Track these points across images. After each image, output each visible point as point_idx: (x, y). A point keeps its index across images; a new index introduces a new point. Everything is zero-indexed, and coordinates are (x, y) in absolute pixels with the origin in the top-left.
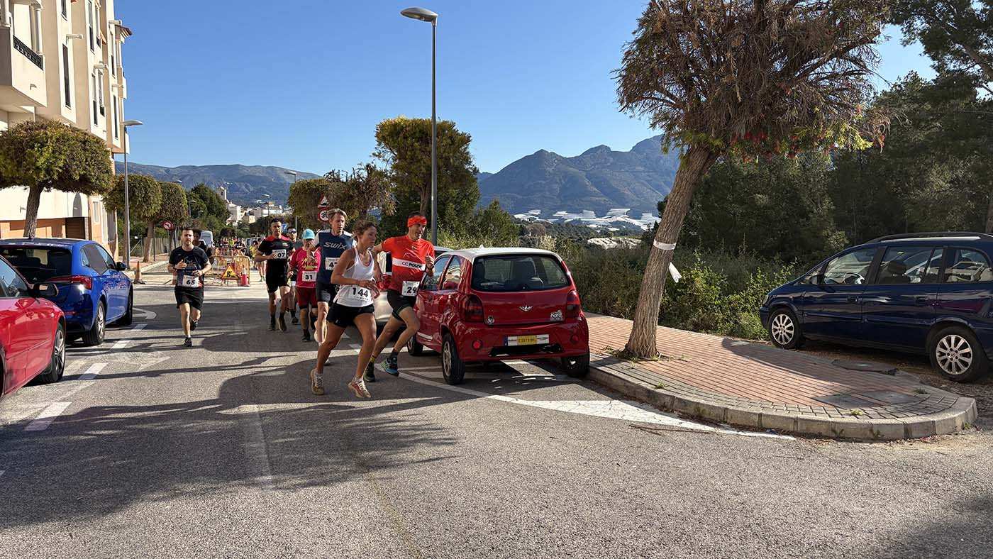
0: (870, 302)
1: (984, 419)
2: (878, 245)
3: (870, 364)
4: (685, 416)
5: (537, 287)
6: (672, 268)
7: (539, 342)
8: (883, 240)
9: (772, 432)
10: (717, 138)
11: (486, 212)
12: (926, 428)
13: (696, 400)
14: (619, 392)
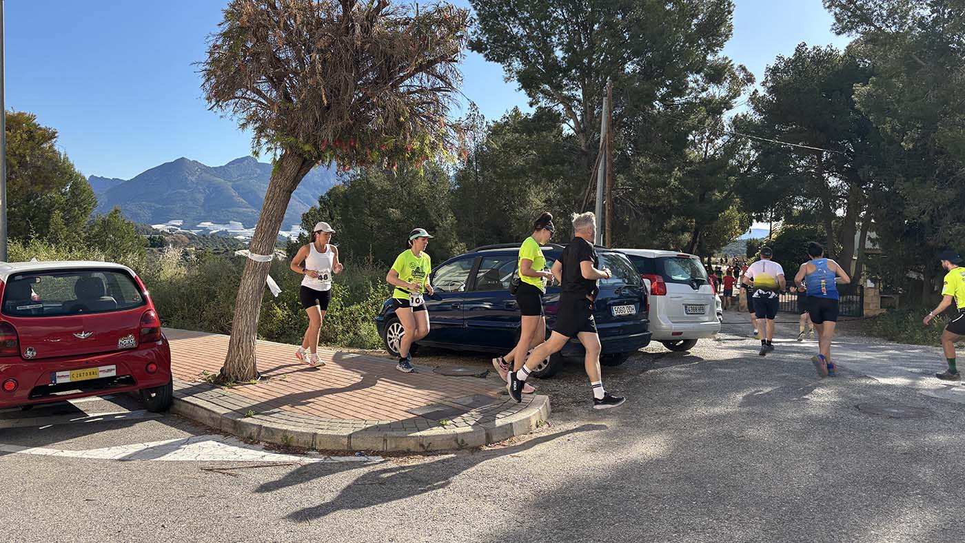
0: (477, 307)
1: (557, 414)
2: (476, 255)
3: (466, 368)
4: (271, 448)
5: (109, 307)
6: (270, 281)
7: (102, 375)
8: (479, 250)
9: (361, 455)
10: (306, 143)
11: (104, 221)
12: (505, 431)
13: (285, 427)
14: (204, 425)
